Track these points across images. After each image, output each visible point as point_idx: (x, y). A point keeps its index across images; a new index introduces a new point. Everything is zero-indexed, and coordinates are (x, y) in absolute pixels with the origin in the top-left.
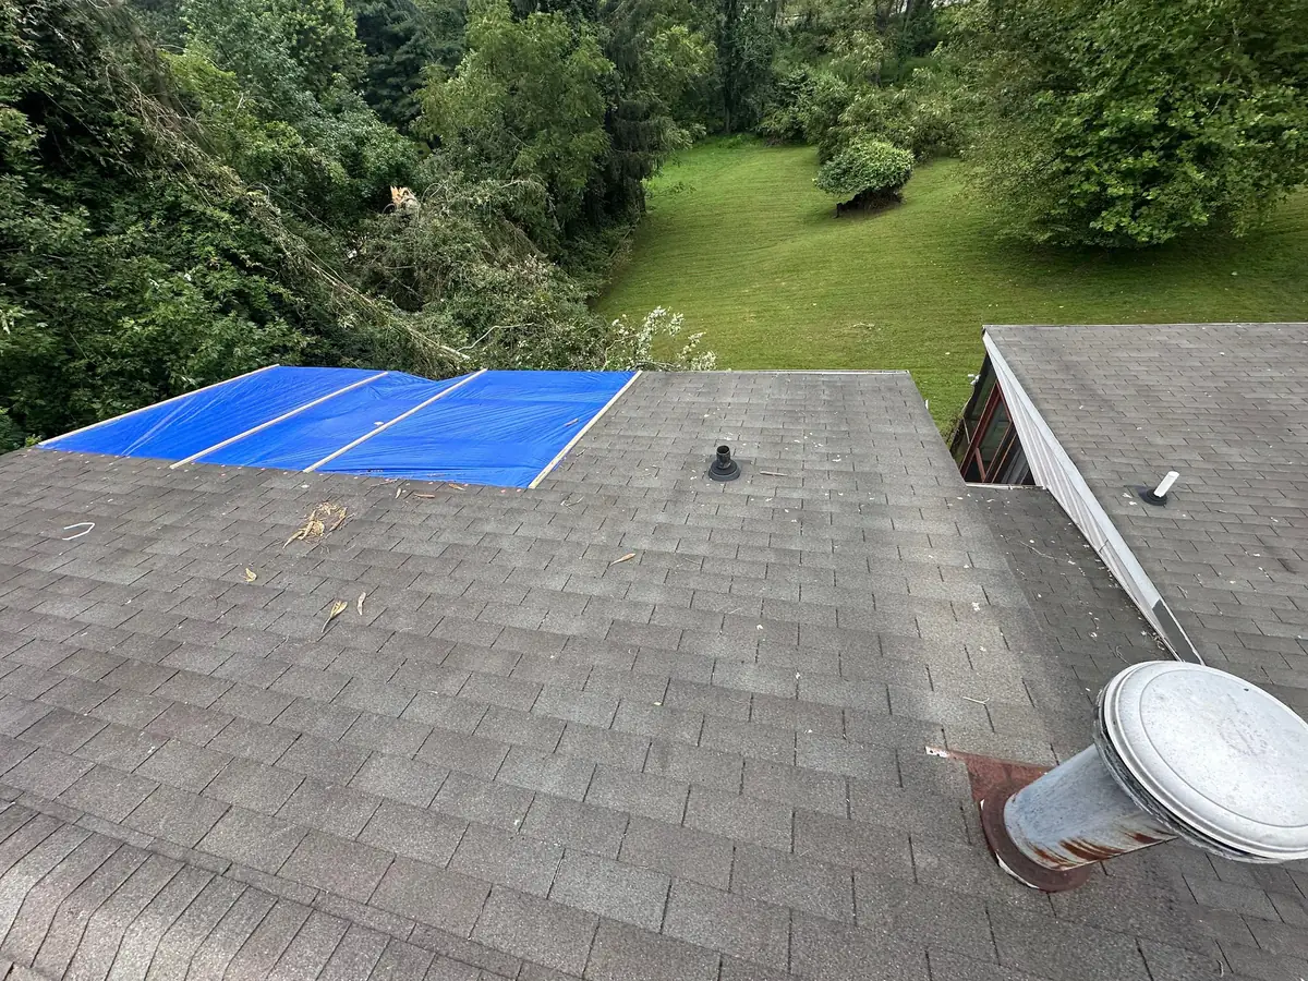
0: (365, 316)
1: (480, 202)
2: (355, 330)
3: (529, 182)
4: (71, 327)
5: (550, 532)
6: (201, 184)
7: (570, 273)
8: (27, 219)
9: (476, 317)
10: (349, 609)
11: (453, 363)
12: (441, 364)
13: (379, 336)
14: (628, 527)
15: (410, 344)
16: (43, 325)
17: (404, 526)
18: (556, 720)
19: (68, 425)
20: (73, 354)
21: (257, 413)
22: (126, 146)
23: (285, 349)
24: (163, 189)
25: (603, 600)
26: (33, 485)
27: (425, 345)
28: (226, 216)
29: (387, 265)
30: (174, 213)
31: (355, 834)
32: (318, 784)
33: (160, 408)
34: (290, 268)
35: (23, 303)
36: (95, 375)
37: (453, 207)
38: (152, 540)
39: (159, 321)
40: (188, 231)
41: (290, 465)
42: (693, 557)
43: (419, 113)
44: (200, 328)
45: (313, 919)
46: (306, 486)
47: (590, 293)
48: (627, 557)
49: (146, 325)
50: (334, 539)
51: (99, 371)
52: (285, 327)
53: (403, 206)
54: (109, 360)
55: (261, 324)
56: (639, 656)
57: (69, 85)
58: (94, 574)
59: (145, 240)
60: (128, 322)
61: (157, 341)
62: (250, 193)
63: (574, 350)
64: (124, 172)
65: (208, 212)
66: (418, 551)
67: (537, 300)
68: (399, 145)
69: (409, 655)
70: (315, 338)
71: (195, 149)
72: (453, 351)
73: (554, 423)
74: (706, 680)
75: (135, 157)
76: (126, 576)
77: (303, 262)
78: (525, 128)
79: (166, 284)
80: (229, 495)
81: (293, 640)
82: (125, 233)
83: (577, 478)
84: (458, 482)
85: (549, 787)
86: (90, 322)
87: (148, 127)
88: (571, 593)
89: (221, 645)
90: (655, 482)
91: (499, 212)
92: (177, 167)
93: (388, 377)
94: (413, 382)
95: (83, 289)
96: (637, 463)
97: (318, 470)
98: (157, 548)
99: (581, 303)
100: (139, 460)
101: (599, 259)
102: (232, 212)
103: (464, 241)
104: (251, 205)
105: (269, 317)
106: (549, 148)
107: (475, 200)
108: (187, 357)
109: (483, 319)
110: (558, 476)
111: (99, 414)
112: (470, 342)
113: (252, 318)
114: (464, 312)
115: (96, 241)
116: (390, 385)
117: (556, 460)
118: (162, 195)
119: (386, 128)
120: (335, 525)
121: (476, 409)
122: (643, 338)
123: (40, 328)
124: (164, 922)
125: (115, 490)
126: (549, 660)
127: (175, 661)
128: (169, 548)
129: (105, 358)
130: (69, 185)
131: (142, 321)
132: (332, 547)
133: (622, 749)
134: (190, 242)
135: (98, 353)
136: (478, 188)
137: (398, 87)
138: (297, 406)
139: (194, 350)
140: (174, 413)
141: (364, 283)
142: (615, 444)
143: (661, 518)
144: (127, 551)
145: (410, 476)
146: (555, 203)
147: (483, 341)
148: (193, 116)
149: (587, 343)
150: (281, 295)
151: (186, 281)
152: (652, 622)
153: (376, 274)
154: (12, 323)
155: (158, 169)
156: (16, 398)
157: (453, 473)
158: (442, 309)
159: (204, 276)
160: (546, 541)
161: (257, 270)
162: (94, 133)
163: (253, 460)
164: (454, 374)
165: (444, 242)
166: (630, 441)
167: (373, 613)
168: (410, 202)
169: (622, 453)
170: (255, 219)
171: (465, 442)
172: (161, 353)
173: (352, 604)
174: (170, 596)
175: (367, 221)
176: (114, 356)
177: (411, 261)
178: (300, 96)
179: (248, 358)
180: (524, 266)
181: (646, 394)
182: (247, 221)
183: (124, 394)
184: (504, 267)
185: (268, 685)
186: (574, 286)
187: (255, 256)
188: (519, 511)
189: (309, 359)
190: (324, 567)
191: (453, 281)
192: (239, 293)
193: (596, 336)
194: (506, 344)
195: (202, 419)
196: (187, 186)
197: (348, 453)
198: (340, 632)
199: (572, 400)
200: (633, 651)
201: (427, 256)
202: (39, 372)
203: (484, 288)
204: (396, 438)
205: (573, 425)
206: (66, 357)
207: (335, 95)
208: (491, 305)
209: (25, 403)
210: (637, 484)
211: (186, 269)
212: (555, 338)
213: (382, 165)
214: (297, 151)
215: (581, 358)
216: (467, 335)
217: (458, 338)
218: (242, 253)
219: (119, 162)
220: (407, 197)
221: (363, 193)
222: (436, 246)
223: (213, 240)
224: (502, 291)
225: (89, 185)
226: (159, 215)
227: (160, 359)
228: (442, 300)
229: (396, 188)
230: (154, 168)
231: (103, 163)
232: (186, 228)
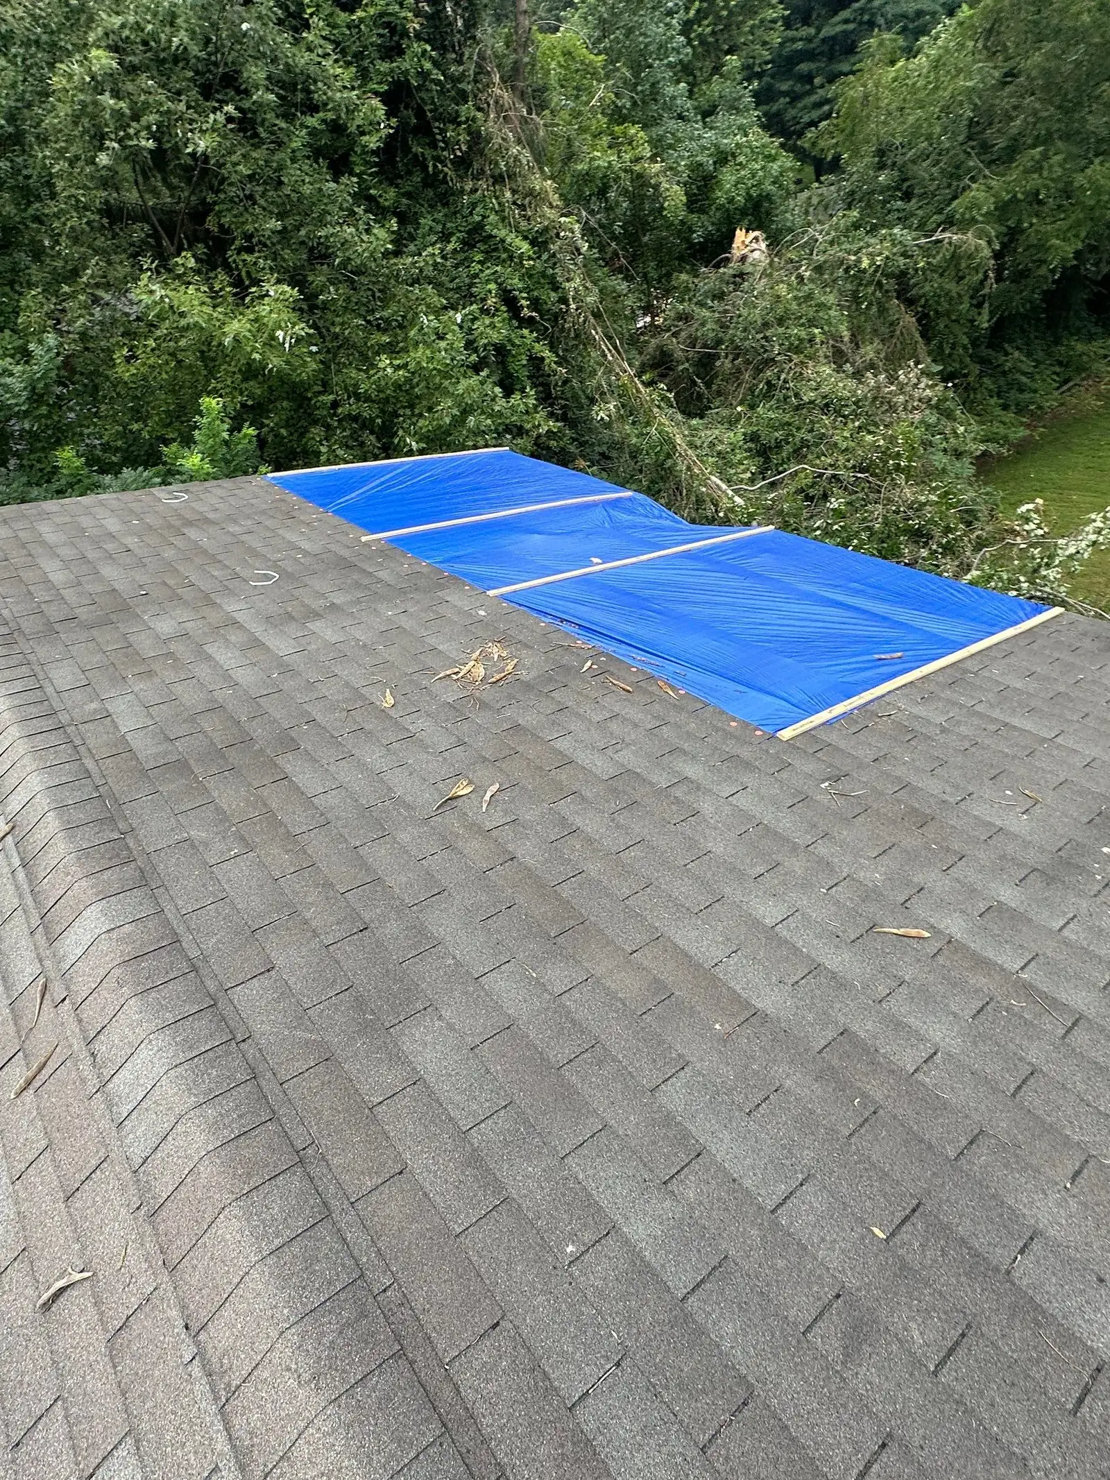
0: (629, 410)
1: (865, 263)
2: (608, 426)
3: (969, 239)
4: (335, 356)
5: (785, 823)
6: (514, 203)
7: (969, 404)
8: (345, 227)
9: (779, 446)
10: (473, 796)
11: (716, 505)
12: (700, 502)
13: (634, 440)
14: (930, 877)
15: (669, 463)
16: (314, 349)
17: (578, 715)
18: (686, 1135)
19: (295, 463)
20: (326, 387)
21: (465, 502)
22: (460, 149)
23: (520, 431)
24: (474, 205)
25: (839, 983)
26: (248, 517)
27: (689, 468)
28: (525, 247)
29: (683, 343)
30: (476, 236)
31: (376, 1100)
32: (360, 1004)
33: (375, 468)
34: (567, 326)
35: (307, 322)
36: (335, 414)
37: (819, 269)
38: (317, 615)
39: (412, 366)
40: (479, 262)
41: (477, 579)
42: (1054, 1004)
43: (828, 116)
44: (446, 383)
45: (295, 1173)
46: (482, 613)
47: (992, 448)
48: (913, 932)
49: (398, 368)
50: (487, 694)
51: (340, 410)
52: (532, 401)
53: (743, 259)
54: (352, 400)
55: (508, 393)
56: (872, 1121)
57: (435, 71)
58: (257, 629)
59: (435, 264)
60: (384, 361)
61: (401, 390)
62: (563, 219)
63: (919, 536)
64: (444, 181)
65: (509, 240)
66: (583, 757)
67: (892, 440)
68: (775, 167)
69: (520, 899)
70: (559, 424)
71: (526, 156)
72: (724, 486)
73: (861, 647)
74: (1000, 1256)
75: (463, 164)
76: (281, 645)
77: (585, 322)
78: (1001, 143)
79: (435, 324)
80: (402, 591)
81: (400, 802)
82: (420, 255)
83: (865, 754)
84: (673, 682)
85: (639, 1230)
86: (352, 354)
87: (490, 125)
88: (786, 942)
89: (332, 768)
90: (1019, 823)
91: (890, 284)
92: (498, 179)
93: (630, 499)
94: (660, 517)
95: (360, 316)
96: (993, 772)
97: (503, 597)
98: (316, 626)
99: (966, 460)
100: (336, 520)
101: (1035, 391)
102: (533, 243)
103: (812, 323)
104: (558, 235)
105: (518, 387)
106: (1035, 180)
107: (859, 261)
108: (421, 415)
109: (788, 449)
110: (833, 737)
111: (323, 458)
112: (752, 481)
113: (500, 383)
114: (764, 432)
115: (392, 262)
116: (631, 512)
117: (839, 709)
118: (471, 213)
119: (767, 140)
120: (498, 677)
121: (734, 582)
122: (1072, 550)
123: (311, 352)
124: (176, 1055)
125: (306, 545)
126: (712, 1028)
127: (290, 764)
128: (326, 631)
129: (349, 398)
130: (392, 193)
131: (397, 362)
132: (484, 705)
133: (781, 1263)
134: (476, 276)
135: (346, 389)
136: (872, 241)
137: (809, 78)
138: (509, 506)
139: (430, 409)
140: (388, 476)
141: (643, 365)
142: (959, 722)
143: (1008, 895)
144: (293, 618)
145: (611, 647)
146: (999, 279)
147: (773, 484)
148: (538, 114)
149: (948, 530)
150: (543, 359)
151: (455, 323)
152: (920, 1076)
153: (663, 353)
154: (293, 341)
155: (479, 180)
156: (266, 422)
157: (672, 667)
158: (732, 422)
159: (475, 319)
160: (776, 833)
161: (530, 322)
162: (437, 131)
163: (441, 559)
164: (711, 521)
165: (781, 321)
166: (993, 727)
167: (498, 818)
168: (756, 255)
169: (967, 744)
170: (554, 255)
171: (704, 627)
172: (399, 406)
173: (479, 790)
174: (311, 685)
175: (684, 277)
176: (358, 396)
177: (719, 342)
178: (670, 90)
179: (478, 432)
180: (892, 379)
181: (1056, 655)
182: (545, 256)
183: (351, 443)
184: (858, 375)
185: (358, 844)
186: (966, 431)
187: (535, 304)
188: (748, 766)
189: (542, 450)
190: (465, 726)
191: (768, 383)
192: (500, 350)
193: (969, 524)
194: (809, 498)
195: (407, 494)
196: (499, 204)
197: (545, 589)
198: (450, 820)
199: (903, 619)
200: (864, 1105)
201: (747, 339)
202: (293, 400)
203: (811, 402)
204: (613, 589)
205: (891, 662)
206: (320, 389)
207: (716, 88)
208: (811, 431)
209: (272, 430)
210: (979, 810)
211: (460, 307)
212: (894, 508)
213: (738, 195)
214: (636, 168)
215: (924, 553)
216: (753, 469)
217: (739, 471)
218: (523, 298)
219: (445, 169)
220: (754, 246)
221: (695, 235)
222: (766, 325)
223: (500, 277)
224: (838, 413)
225: (409, 195)
226: (458, 238)
227: (396, 412)
228: (739, 409)
229: (744, 231)
230: (476, 178)
231: (431, 169)
232: (479, 257)
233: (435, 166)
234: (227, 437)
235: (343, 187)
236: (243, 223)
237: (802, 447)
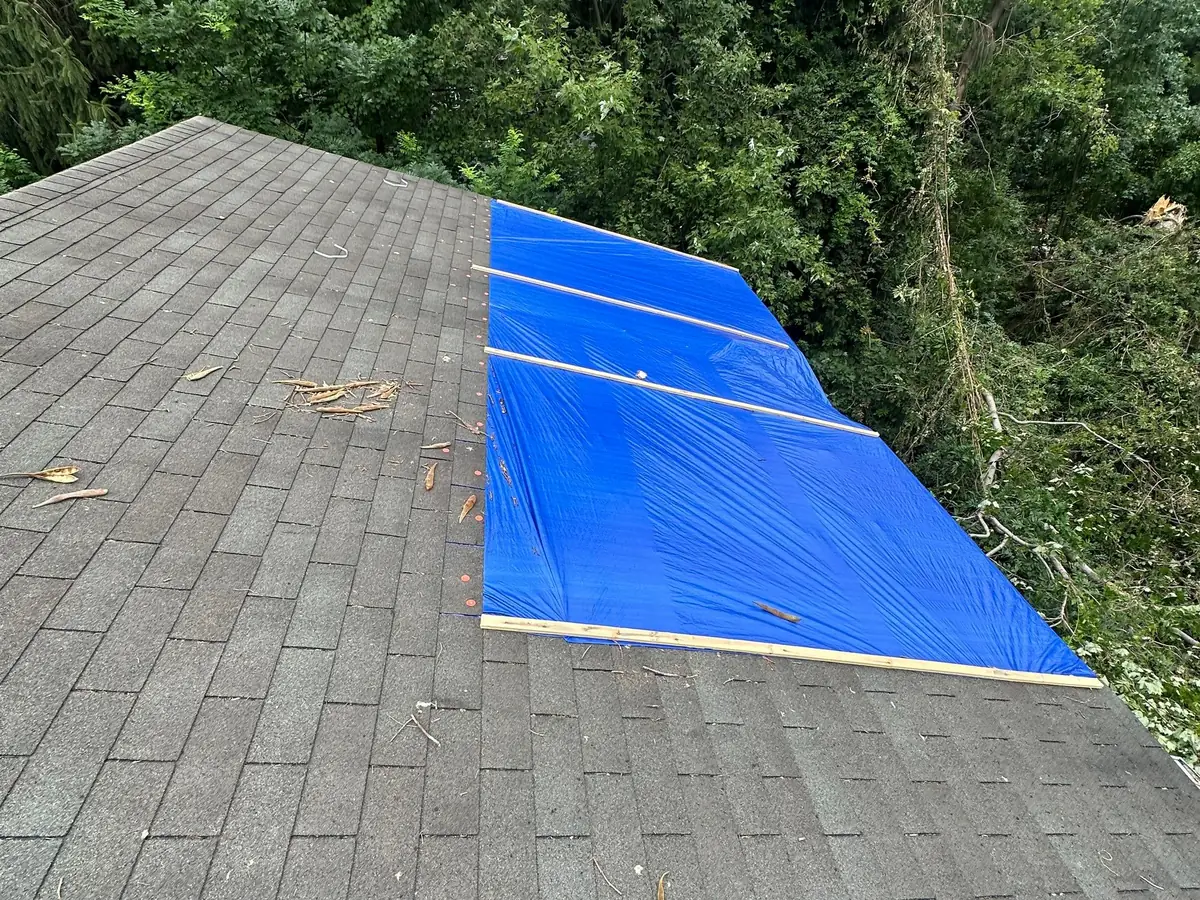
0: (936, 303)
6: (909, 83)
9: (1083, 398)
15: (942, 362)
22: (875, 19)
24: (871, 72)
28: (898, 121)
30: (858, 100)
34: (908, 206)
40: (851, 122)
51: (653, 194)
53: (1154, 224)
54: (666, 190)
62: (944, 111)
64: (854, 45)
65: (883, 112)
72: (994, 407)
75: (877, 35)
86: (685, 153)
92: (902, 57)
102: (909, 123)
109: (1089, 405)
114: (1074, 381)
118: (864, 79)
129: (665, 187)
131: (717, 173)
134: (841, 133)
135: (666, 179)
150: (867, 225)
155: (885, 53)
158: (1049, 360)
161: (869, 188)
168: (1168, 225)
176: (671, 188)
203: (1138, 373)
212: (1162, 506)
213: (1188, 169)
214: (1080, 107)
215: (1174, 564)
216: (1045, 409)
217: (1029, 404)
218: (872, 165)
219: (860, 35)
220: (1171, 216)
221: (1126, 192)
222: (1135, 287)
223: (862, 141)
224: (1158, 393)
225: (817, 47)
226: (843, 96)
227: (701, 214)
228: (1064, 351)
229: (1168, 200)
230: (884, 50)
231: (846, 31)
232: (852, 118)
233: (851, 28)
234: (536, 175)
235: (737, 11)
236: (637, 13)
237: (1104, 410)
